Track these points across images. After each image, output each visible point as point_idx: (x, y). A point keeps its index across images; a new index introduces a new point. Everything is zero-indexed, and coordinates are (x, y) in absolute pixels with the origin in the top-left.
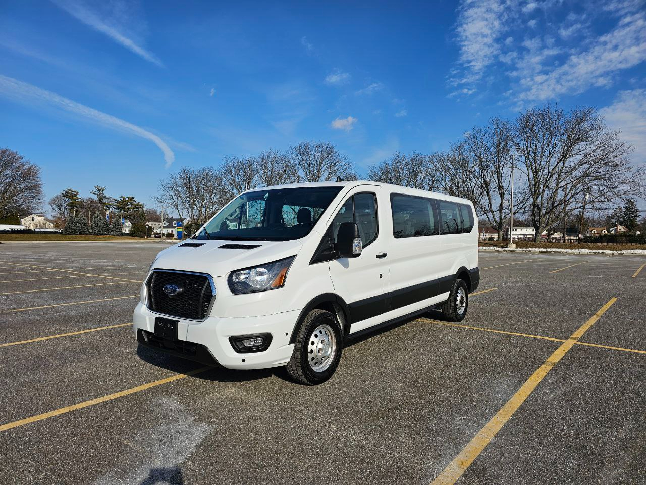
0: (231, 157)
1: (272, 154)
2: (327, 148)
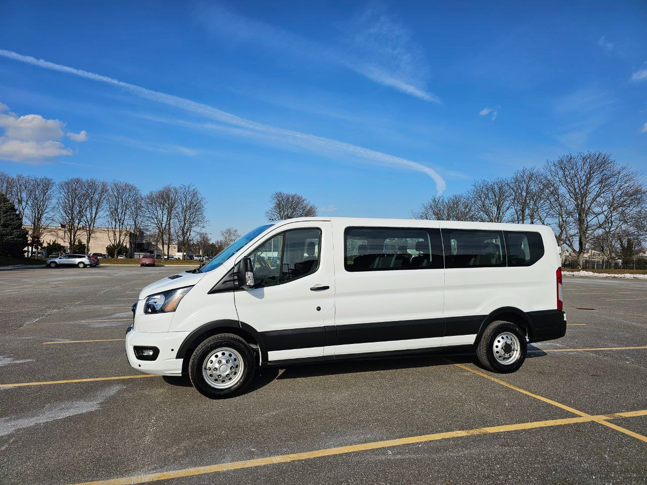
0: (480, 182)
1: (527, 173)
2: (598, 158)
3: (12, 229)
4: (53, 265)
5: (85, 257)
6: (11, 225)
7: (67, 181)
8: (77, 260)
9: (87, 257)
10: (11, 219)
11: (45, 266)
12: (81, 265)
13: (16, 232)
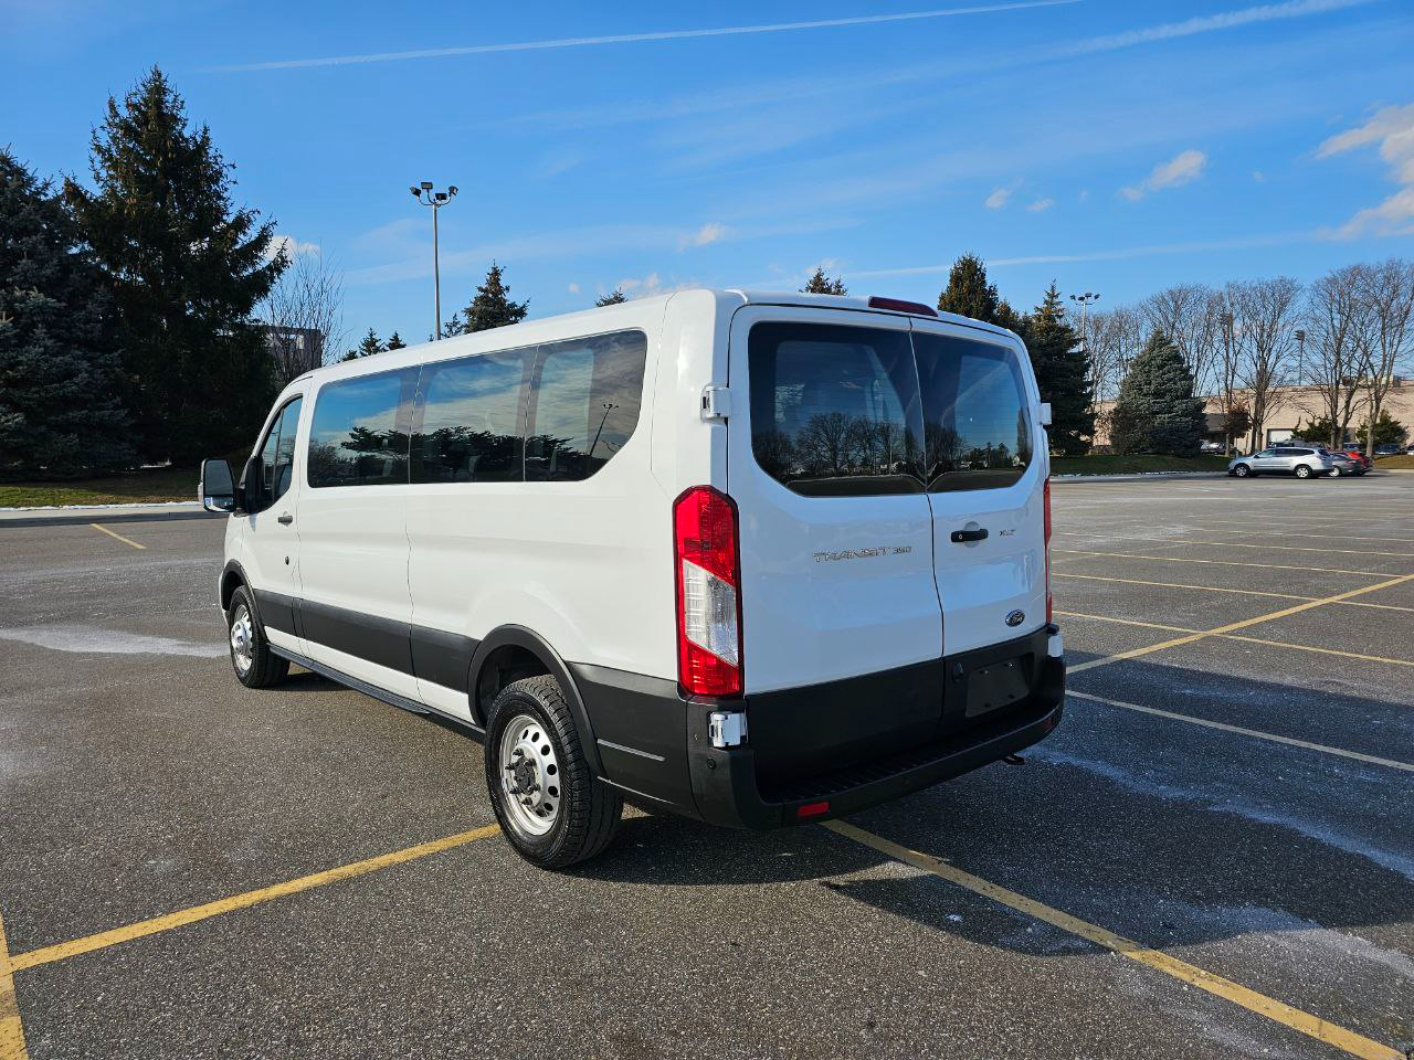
3: (1172, 401)
4: (1241, 472)
5: (1313, 453)
6: (1170, 391)
7: (1329, 276)
8: (1294, 461)
9: (1317, 453)
10: (1170, 380)
11: (1227, 473)
12: (1303, 473)
13: (1180, 406)
